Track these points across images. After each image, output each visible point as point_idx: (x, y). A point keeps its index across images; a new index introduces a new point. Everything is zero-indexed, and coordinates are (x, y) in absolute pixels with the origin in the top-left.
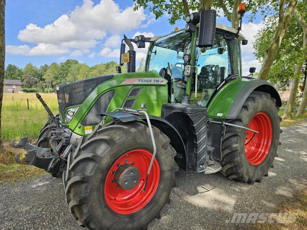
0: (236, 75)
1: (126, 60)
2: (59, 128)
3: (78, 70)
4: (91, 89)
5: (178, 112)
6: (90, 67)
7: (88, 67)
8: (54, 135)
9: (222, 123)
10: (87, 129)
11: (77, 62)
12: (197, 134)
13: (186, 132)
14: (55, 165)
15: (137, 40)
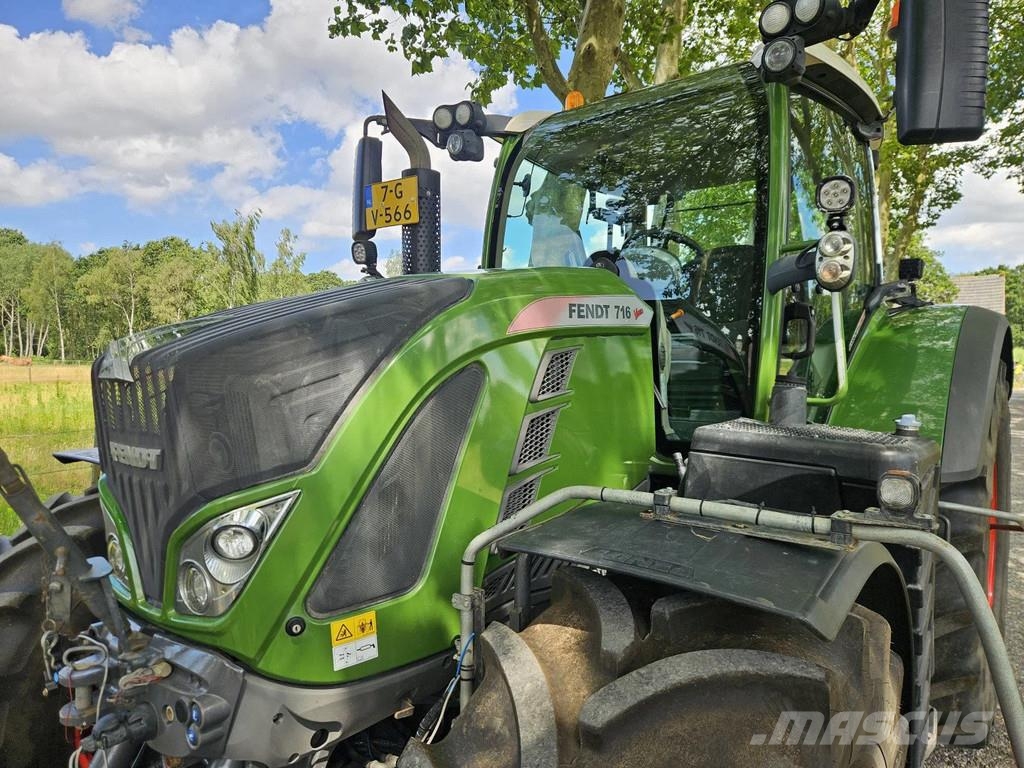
0: (899, 286)
1: (401, 210)
3: (29, 269)
6: (76, 257)
7: (68, 257)
10: (345, 633)
11: (19, 239)
15: (445, 121)
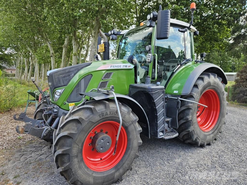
1: (102, 49)
2: (50, 105)
4: (73, 74)
5: (141, 91)
8: (46, 110)
9: (178, 98)
10: (71, 105)
12: (157, 108)
13: (148, 106)
14: (46, 133)
15: (110, 34)
